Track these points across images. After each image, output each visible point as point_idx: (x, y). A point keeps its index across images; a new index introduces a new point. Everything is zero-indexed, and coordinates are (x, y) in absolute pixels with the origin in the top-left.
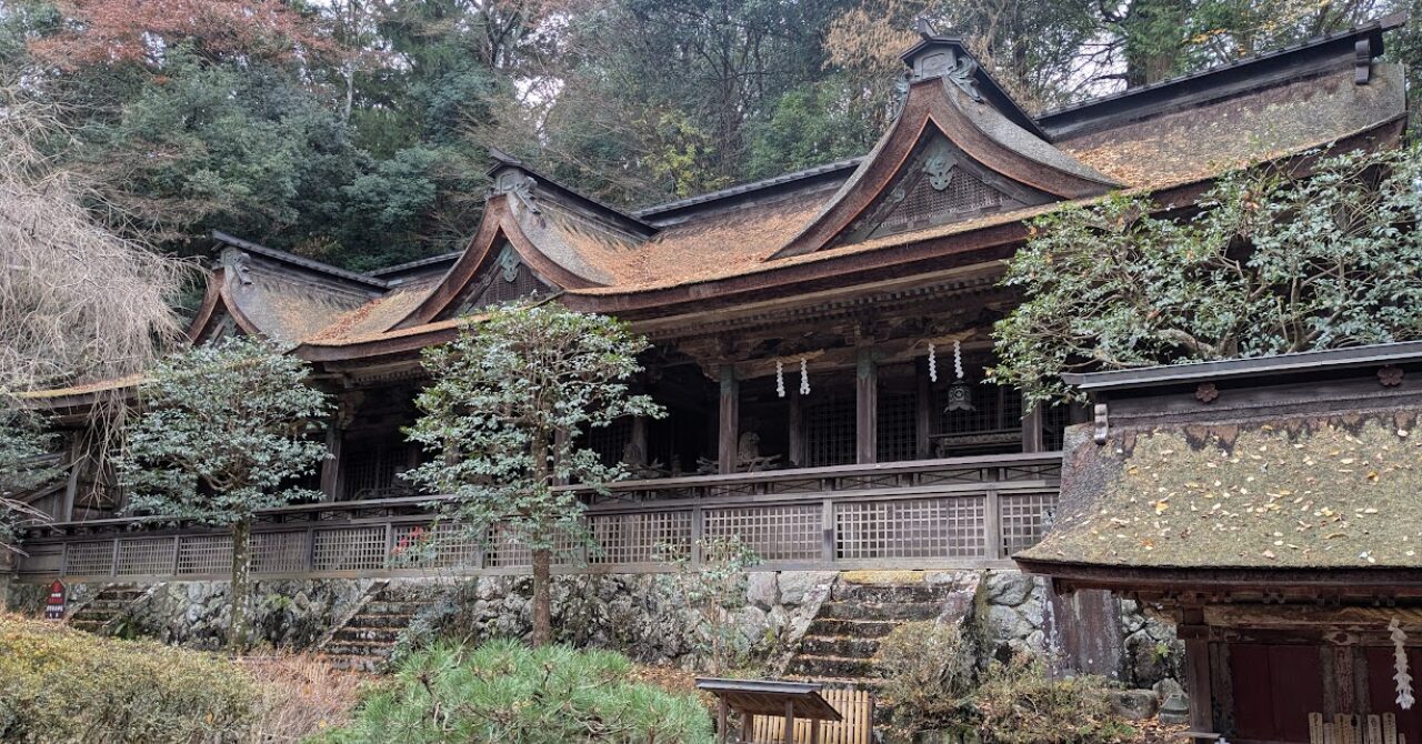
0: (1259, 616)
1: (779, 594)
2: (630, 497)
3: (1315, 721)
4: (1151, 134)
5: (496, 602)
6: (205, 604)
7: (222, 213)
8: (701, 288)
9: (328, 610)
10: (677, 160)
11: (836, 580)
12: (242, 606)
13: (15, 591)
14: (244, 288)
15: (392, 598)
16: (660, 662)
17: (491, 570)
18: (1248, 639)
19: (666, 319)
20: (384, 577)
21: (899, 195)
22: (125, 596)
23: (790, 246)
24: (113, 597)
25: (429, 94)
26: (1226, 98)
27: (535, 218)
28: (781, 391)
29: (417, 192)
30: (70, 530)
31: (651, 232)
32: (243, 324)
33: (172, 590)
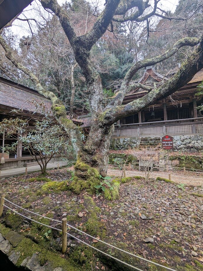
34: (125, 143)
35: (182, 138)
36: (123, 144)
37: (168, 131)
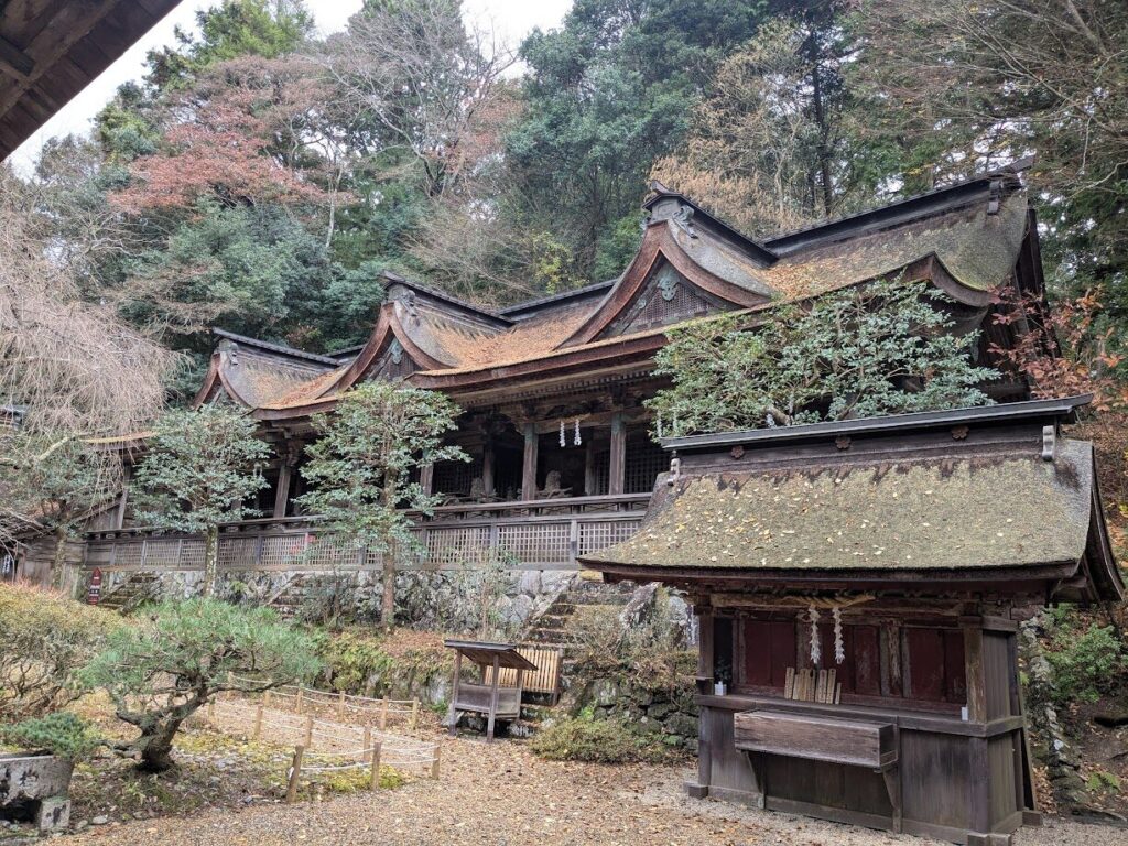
0: (740, 601)
1: (541, 586)
2: (488, 514)
3: (790, 672)
4: (843, 252)
5: (369, 589)
6: (195, 587)
7: (232, 312)
8: (499, 371)
9: (268, 592)
10: (547, 269)
11: (575, 576)
12: (210, 588)
13: (83, 576)
14: (232, 368)
15: (305, 585)
16: (465, 632)
17: (367, 566)
18: (753, 617)
19: (480, 392)
20: (302, 569)
21: (642, 303)
22: (147, 580)
23: (569, 340)
24: (139, 581)
25: (386, 221)
26: (900, 225)
27: (413, 319)
28: (563, 443)
29: (371, 293)
30: (118, 534)
31: (509, 325)
32: (231, 393)
33: (176, 576)
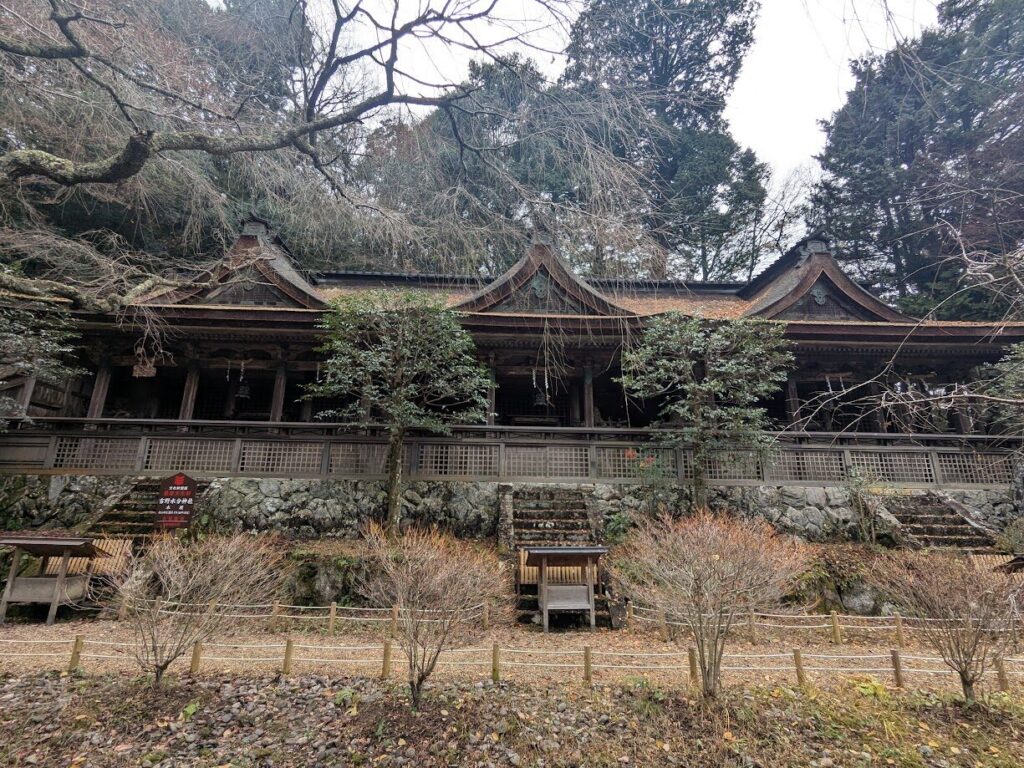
6: (285, 498)
15: (527, 497)
34: (72, 496)
35: (286, 486)
36: (59, 500)
37: (249, 459)
